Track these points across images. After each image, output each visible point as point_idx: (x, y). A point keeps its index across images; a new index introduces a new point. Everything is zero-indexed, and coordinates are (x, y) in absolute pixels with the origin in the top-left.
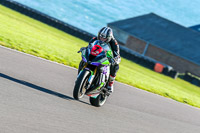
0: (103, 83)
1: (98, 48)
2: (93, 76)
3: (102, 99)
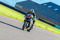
0: (31, 26)
1: (29, 16)
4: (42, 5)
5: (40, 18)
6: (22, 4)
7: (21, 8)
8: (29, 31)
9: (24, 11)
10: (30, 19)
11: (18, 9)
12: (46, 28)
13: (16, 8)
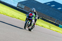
0: (32, 24)
2: (30, 22)
3: (32, 29)
4: (45, 4)
5: (43, 17)
6: (24, 3)
7: (23, 8)
9: (26, 11)
10: (32, 17)
11: (20, 9)
12: (49, 27)
13: (18, 8)
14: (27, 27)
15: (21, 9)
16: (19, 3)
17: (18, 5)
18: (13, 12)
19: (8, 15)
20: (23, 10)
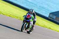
0: (31, 27)
1: (29, 16)
7: (54, 18)
8: (29, 33)
11: (51, 19)
13: (49, 18)
14: (24, 29)
15: (53, 20)
16: (50, 13)
17: (49, 15)
18: (45, 22)
19: (40, 25)
20: (54, 20)
